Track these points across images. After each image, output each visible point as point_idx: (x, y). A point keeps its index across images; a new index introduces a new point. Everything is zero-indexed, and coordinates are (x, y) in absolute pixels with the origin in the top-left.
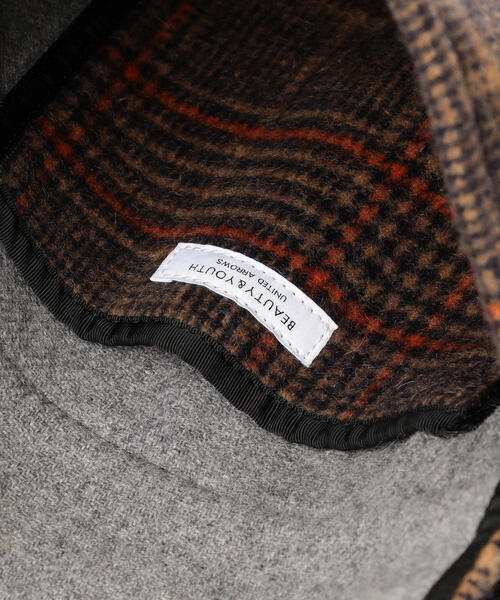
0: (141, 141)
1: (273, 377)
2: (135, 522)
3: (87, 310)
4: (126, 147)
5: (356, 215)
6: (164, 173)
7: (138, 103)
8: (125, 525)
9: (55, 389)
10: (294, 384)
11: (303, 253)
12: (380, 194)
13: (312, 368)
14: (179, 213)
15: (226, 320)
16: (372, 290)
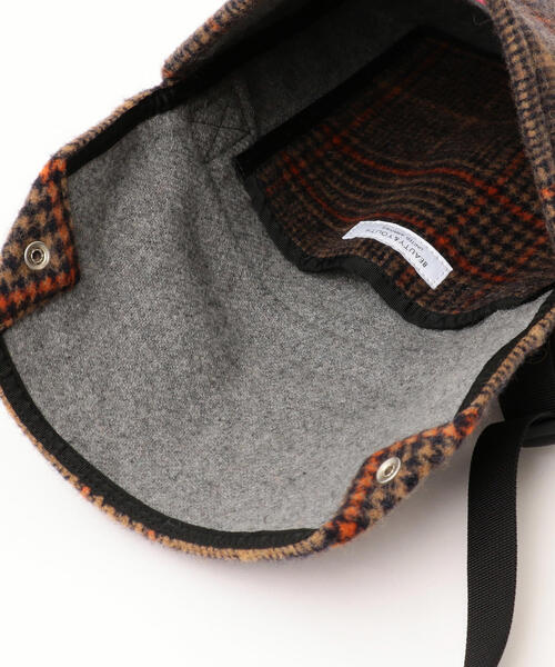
0: (340, 174)
1: (413, 292)
2: (327, 364)
3: (304, 255)
4: (331, 178)
5: (466, 210)
6: (353, 192)
7: (340, 156)
8: (321, 365)
9: (283, 294)
10: (425, 298)
11: (434, 227)
12: (481, 201)
13: (436, 291)
14: (361, 211)
15: (386, 257)
16: (474, 252)
